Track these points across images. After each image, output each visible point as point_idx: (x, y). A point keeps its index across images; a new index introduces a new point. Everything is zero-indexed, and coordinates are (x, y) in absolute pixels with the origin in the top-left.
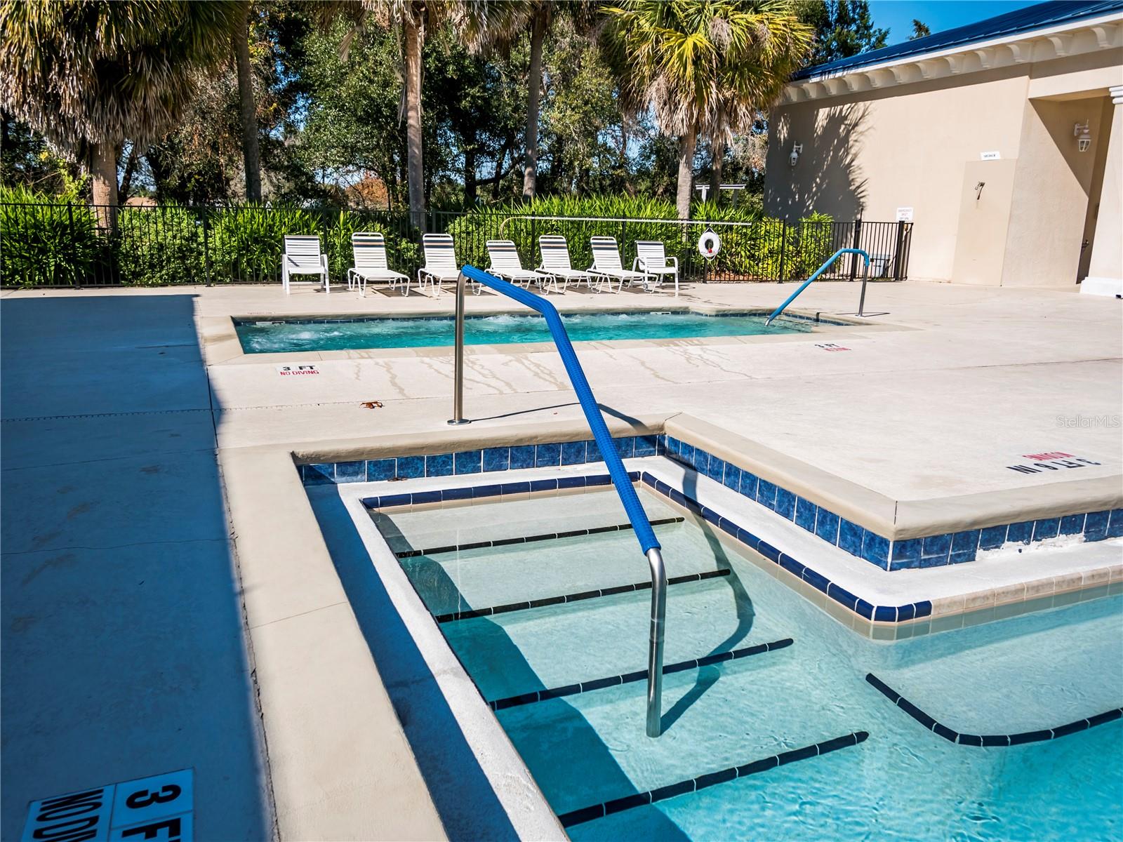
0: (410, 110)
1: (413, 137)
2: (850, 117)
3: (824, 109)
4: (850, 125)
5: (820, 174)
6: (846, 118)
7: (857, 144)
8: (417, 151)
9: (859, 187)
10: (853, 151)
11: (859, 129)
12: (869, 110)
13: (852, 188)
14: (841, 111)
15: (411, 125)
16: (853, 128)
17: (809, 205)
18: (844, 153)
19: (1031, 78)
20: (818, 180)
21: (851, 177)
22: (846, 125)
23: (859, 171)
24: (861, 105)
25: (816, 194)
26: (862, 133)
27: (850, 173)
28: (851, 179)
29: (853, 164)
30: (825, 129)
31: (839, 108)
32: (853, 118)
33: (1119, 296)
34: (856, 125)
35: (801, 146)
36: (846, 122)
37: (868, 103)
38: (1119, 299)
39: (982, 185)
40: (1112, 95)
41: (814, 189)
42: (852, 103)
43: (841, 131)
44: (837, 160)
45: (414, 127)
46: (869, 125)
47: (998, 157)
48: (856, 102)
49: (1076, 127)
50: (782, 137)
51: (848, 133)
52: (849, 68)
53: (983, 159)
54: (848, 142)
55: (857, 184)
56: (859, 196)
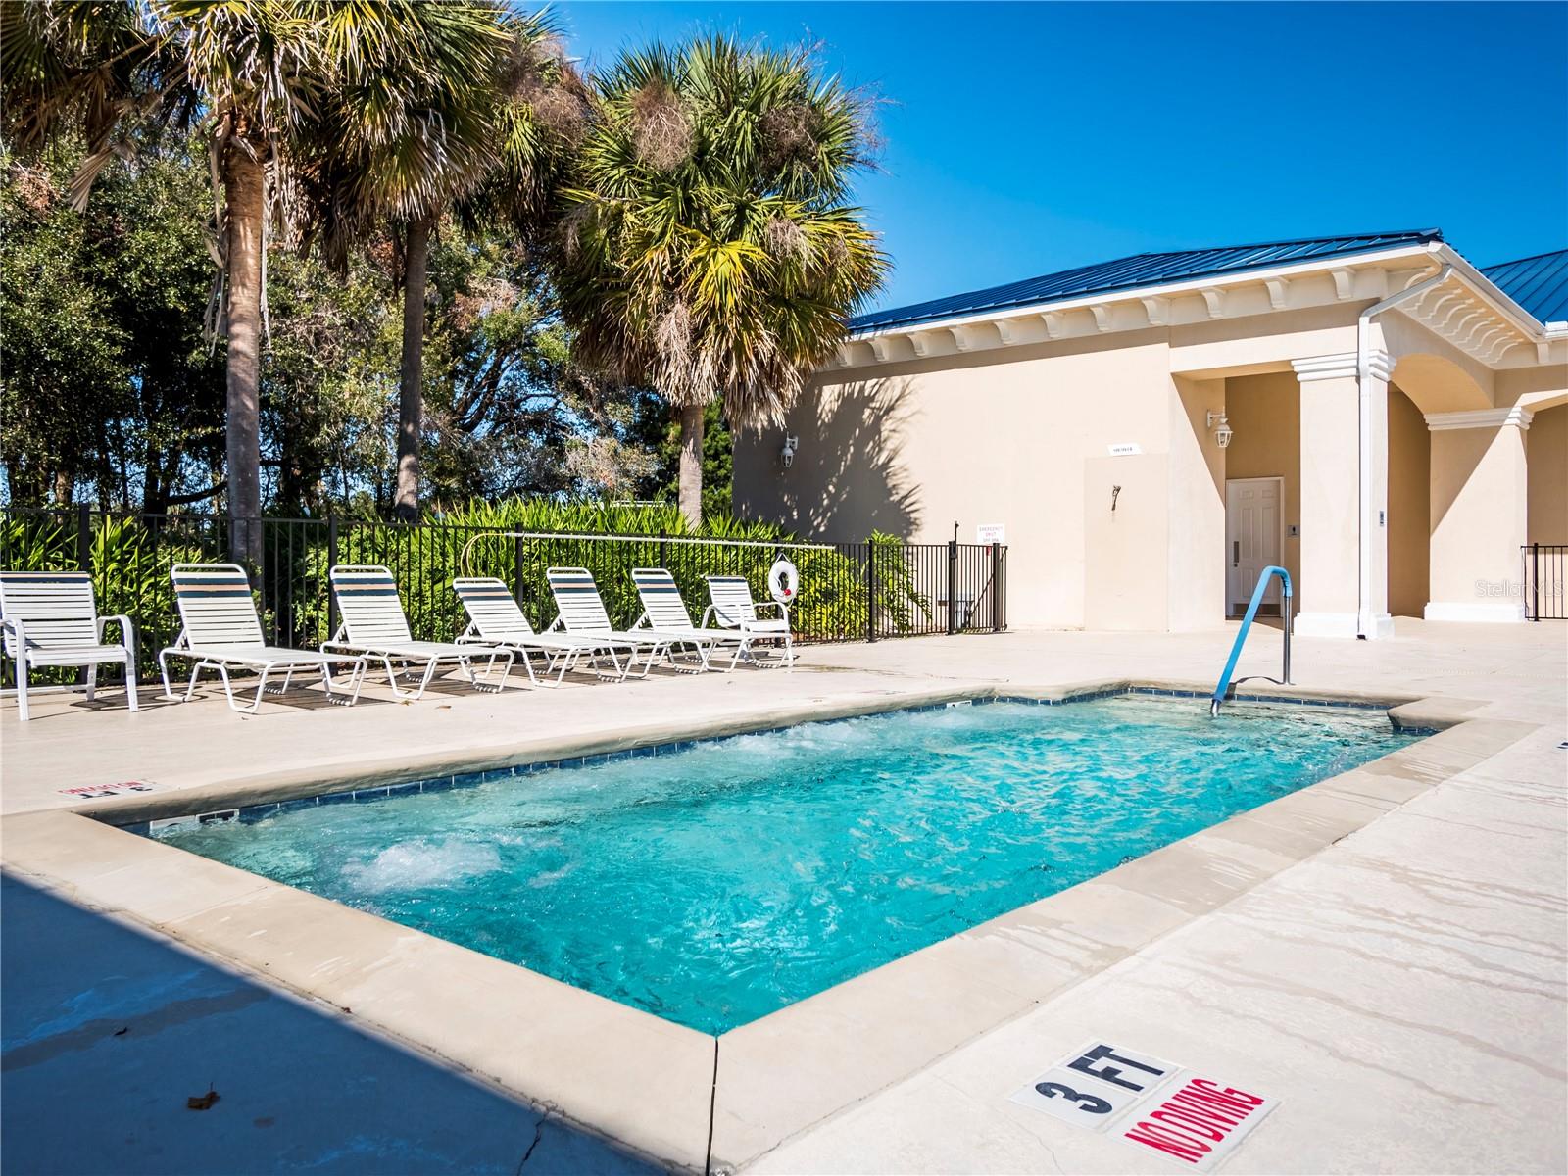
0: (234, 322)
1: (242, 376)
2: (879, 397)
3: (832, 386)
4: (880, 409)
5: (834, 480)
6: (872, 398)
7: (896, 435)
8: (250, 404)
9: (906, 497)
10: (889, 445)
11: (896, 413)
12: (911, 387)
13: (895, 498)
14: (862, 389)
15: (237, 353)
16: (887, 412)
17: (819, 525)
18: (873, 448)
19: (1171, 347)
20: (831, 488)
21: (890, 483)
22: (873, 408)
23: (905, 474)
24: (897, 382)
25: (829, 508)
26: (902, 420)
27: (886, 478)
28: (890, 485)
29: (891, 464)
30: (836, 415)
31: (858, 385)
32: (884, 398)
33: (1362, 637)
34: (891, 408)
35: (796, 440)
36: (873, 405)
37: (910, 377)
38: (1362, 641)
39: (1118, 490)
40: (1296, 369)
41: (826, 502)
42: (880, 377)
43: (865, 417)
44: (861, 460)
45: (245, 355)
46: (914, 408)
47: (1137, 450)
48: (888, 376)
49: (1209, 416)
50: (759, 427)
51: (878, 419)
52: (885, 326)
53: (1113, 453)
54: (880, 433)
55: (902, 493)
56: (907, 510)
